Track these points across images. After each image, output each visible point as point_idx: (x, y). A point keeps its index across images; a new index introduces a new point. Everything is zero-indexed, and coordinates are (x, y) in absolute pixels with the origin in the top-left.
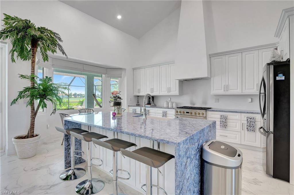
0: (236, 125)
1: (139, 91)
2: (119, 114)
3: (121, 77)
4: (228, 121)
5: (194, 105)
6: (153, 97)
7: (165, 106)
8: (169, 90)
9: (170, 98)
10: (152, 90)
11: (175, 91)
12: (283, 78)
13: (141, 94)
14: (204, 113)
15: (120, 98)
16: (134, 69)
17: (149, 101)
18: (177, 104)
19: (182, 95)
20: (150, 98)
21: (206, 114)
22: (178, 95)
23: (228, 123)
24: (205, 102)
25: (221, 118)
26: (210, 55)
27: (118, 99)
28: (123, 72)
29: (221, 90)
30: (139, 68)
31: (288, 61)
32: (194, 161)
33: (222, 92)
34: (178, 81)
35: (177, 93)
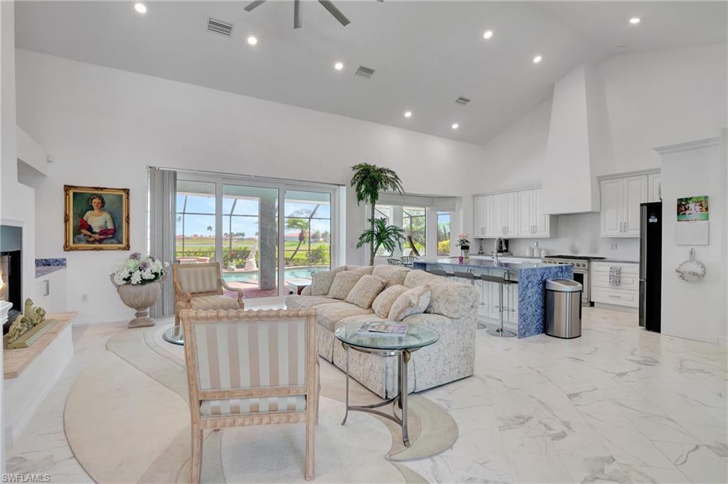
0: (633, 281)
1: (483, 231)
2: (466, 258)
3: (454, 210)
4: (622, 275)
5: (577, 252)
6: (507, 242)
7: (528, 254)
8: (534, 229)
9: (537, 243)
10: (505, 230)
11: (545, 231)
12: (656, 220)
13: (487, 236)
14: (586, 264)
15: (468, 242)
16: (474, 196)
17: (501, 247)
18: (546, 251)
19: (557, 237)
20: (501, 243)
21: (589, 266)
22: (549, 237)
23: (622, 279)
24: (595, 249)
25: (611, 271)
26: (598, 177)
27: (466, 243)
28: (458, 203)
29: (617, 229)
30: (484, 195)
31: (661, 204)
32: (536, 288)
33: (617, 233)
34: (549, 216)
35: (547, 234)
